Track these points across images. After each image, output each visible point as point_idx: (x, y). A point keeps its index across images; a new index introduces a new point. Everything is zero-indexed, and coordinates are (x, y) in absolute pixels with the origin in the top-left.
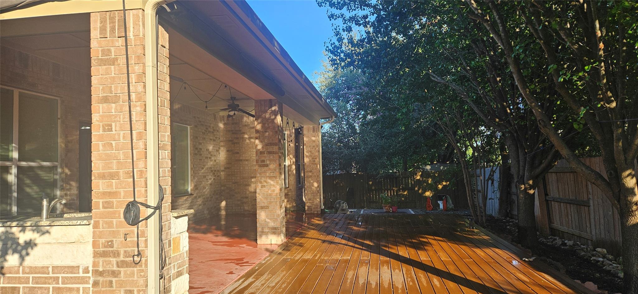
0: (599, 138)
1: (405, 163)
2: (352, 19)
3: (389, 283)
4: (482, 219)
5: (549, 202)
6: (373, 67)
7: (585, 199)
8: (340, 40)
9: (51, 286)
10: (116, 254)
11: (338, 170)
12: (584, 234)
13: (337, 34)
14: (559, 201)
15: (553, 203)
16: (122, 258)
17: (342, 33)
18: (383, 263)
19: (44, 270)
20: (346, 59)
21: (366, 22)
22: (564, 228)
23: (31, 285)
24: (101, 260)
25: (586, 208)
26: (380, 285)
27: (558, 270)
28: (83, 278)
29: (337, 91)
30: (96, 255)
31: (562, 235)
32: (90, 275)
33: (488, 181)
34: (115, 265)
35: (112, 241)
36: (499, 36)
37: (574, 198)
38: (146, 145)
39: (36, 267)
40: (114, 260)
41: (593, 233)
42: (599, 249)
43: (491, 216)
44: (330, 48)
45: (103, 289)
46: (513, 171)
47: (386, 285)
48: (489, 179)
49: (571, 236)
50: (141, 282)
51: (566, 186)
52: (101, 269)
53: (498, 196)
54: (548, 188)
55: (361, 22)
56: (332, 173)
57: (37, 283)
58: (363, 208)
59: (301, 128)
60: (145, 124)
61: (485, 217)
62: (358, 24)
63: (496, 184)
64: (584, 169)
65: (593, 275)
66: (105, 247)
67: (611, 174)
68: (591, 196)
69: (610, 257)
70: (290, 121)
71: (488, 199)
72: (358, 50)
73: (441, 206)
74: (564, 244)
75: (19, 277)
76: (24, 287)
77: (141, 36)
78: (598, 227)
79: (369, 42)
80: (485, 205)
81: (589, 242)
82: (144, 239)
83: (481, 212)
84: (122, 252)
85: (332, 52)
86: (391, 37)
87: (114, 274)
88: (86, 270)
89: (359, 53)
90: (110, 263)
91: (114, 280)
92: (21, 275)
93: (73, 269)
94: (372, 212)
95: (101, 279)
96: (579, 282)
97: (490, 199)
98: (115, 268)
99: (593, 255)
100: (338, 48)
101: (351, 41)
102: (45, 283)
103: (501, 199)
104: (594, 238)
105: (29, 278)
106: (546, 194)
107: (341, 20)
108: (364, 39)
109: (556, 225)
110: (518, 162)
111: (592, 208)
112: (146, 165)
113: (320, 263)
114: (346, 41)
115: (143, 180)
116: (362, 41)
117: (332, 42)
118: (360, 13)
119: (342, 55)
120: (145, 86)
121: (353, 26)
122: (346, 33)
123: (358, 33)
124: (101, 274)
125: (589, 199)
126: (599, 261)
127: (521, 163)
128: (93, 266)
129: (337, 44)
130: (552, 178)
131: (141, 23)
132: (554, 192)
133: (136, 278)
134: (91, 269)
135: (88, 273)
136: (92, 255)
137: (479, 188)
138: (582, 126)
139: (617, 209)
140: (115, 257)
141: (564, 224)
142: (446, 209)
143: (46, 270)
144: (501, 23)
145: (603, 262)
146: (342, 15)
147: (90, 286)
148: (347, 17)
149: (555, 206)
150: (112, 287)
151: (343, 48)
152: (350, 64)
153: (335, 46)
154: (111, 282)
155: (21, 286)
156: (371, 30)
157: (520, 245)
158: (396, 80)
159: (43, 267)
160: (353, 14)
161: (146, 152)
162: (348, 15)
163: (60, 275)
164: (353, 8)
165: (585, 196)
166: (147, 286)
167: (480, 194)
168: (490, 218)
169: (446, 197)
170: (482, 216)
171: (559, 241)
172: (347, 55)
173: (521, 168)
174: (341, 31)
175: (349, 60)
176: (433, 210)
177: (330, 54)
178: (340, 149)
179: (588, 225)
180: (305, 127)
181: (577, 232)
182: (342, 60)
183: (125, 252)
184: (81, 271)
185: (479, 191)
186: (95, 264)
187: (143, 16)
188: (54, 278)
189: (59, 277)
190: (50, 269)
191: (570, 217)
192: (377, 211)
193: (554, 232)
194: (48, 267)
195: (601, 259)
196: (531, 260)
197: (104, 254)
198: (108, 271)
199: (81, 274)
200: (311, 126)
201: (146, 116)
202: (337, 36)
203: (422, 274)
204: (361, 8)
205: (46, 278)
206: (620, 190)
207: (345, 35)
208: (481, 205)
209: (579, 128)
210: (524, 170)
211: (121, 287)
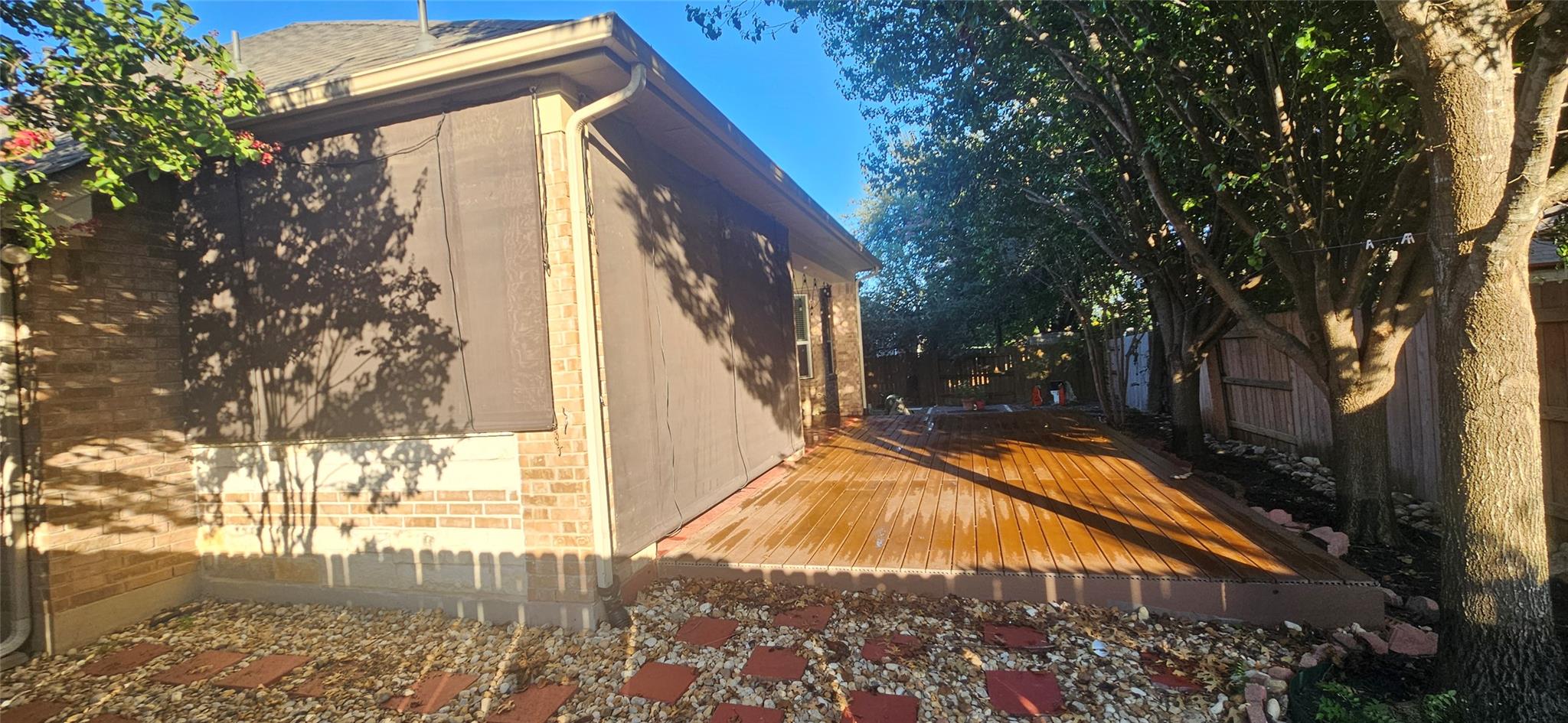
0: (1291, 279)
1: (1000, 334)
2: (898, 115)
3: (951, 516)
4: (1119, 417)
5: (1228, 386)
6: (936, 187)
7: (1286, 379)
8: (883, 148)
9: (473, 517)
10: (550, 475)
11: (892, 348)
12: (1282, 436)
13: (878, 139)
14: (1244, 385)
15: (1233, 387)
16: (556, 480)
17: (885, 137)
18: (947, 485)
19: (462, 495)
20: (893, 177)
21: (920, 118)
22: (1251, 427)
23: (448, 515)
24: (531, 482)
25: (1287, 394)
26: (936, 518)
27: (1231, 493)
28: (511, 506)
29: (888, 227)
30: (525, 475)
31: (1248, 437)
32: (519, 501)
33: (1128, 356)
34: (549, 490)
35: (543, 457)
36: (1123, 123)
37: (1267, 379)
38: (577, 324)
39: (453, 492)
40: (547, 483)
41: (1298, 433)
42: (1308, 459)
43: (1135, 412)
44: (868, 161)
45: (537, 521)
46: (1166, 339)
47: (945, 519)
48: (1130, 353)
49: (1263, 439)
50: (583, 511)
51: (1254, 360)
52: (532, 495)
53: (1147, 380)
54: (1225, 362)
55: (914, 118)
56: (883, 354)
57: (455, 512)
58: (932, 405)
59: (829, 289)
60: (575, 294)
61: (1125, 412)
62: (908, 121)
63: (1143, 361)
64: (1269, 331)
65: (1292, 500)
66: (535, 465)
67: (1312, 337)
68: (1293, 374)
69: (1326, 470)
70: (808, 278)
71: (1129, 384)
72: (911, 162)
73: (1057, 399)
74: (1250, 452)
75: (434, 506)
76: (441, 518)
77: (563, 169)
78: (1305, 424)
79: (927, 148)
80: (1124, 394)
81: (1293, 447)
82: (583, 454)
83: (1118, 406)
84: (556, 473)
85: (871, 168)
86: (964, 137)
87: (549, 501)
88: (514, 496)
89: (913, 166)
90: (541, 486)
91: (549, 509)
92: (436, 502)
93: (498, 494)
94: (945, 410)
95: (533, 508)
96: (1259, 510)
97: (1133, 385)
98: (549, 494)
99: (1296, 468)
100: (880, 161)
101: (900, 149)
102: (466, 513)
103: (1151, 385)
104: (1300, 443)
105: (445, 506)
106: (1223, 374)
107: (881, 117)
108: (920, 144)
109: (1240, 423)
110: (1172, 324)
111: (1295, 393)
112: (579, 352)
113: (852, 487)
114: (891, 149)
115: (576, 372)
116: (917, 147)
117: (870, 152)
118: (912, 104)
119: (887, 171)
120: (571, 241)
121: (901, 124)
122: (891, 136)
123: (911, 134)
124: (533, 500)
125: (1291, 379)
126: (1304, 478)
127: (1176, 326)
128: (523, 491)
129: (878, 154)
130: (1231, 348)
131: (562, 152)
132: (1234, 370)
133: (576, 507)
134: (519, 494)
135: (516, 499)
136: (519, 476)
137: (1115, 368)
138: (1261, 261)
139: (1325, 393)
140: (548, 478)
141: (1252, 420)
142: (1064, 402)
143: (465, 496)
144: (1125, 102)
145: (1312, 478)
146: (884, 110)
147: (521, 516)
148: (892, 112)
149: (1236, 391)
150: (547, 518)
151: (889, 161)
152: (899, 185)
153: (875, 159)
154: (545, 512)
155: (437, 516)
156: (929, 128)
157: (1173, 455)
158: (971, 203)
159: (461, 492)
160: (900, 106)
161: (578, 334)
162: (892, 108)
163: (483, 503)
164: (900, 97)
165: (1285, 374)
166: (591, 518)
167: (1116, 379)
168: (1134, 416)
169: (1064, 385)
170: (1119, 412)
171: (1241, 448)
172: (895, 171)
173: (1176, 334)
174: (883, 134)
175: (898, 178)
176: (1043, 404)
177: (870, 173)
178: (894, 316)
179: (1290, 420)
180: (834, 285)
181: (1271, 432)
182: (887, 179)
183: (560, 471)
184: (508, 497)
185: (1114, 373)
186: (524, 488)
187: (564, 140)
188: (476, 505)
189: (480, 505)
190: (470, 495)
191: (1260, 408)
192: (955, 408)
193: (1235, 433)
194: (467, 492)
195: (1309, 474)
196: (1183, 477)
197: (535, 475)
198: (541, 497)
199: (508, 501)
200: (843, 284)
201: (574, 283)
202: (877, 141)
203: (1003, 502)
204: (912, 95)
205: (465, 506)
206: (1329, 362)
207: (889, 140)
208: (1118, 393)
209: (1257, 264)
210: (1181, 337)
211: (558, 518)
